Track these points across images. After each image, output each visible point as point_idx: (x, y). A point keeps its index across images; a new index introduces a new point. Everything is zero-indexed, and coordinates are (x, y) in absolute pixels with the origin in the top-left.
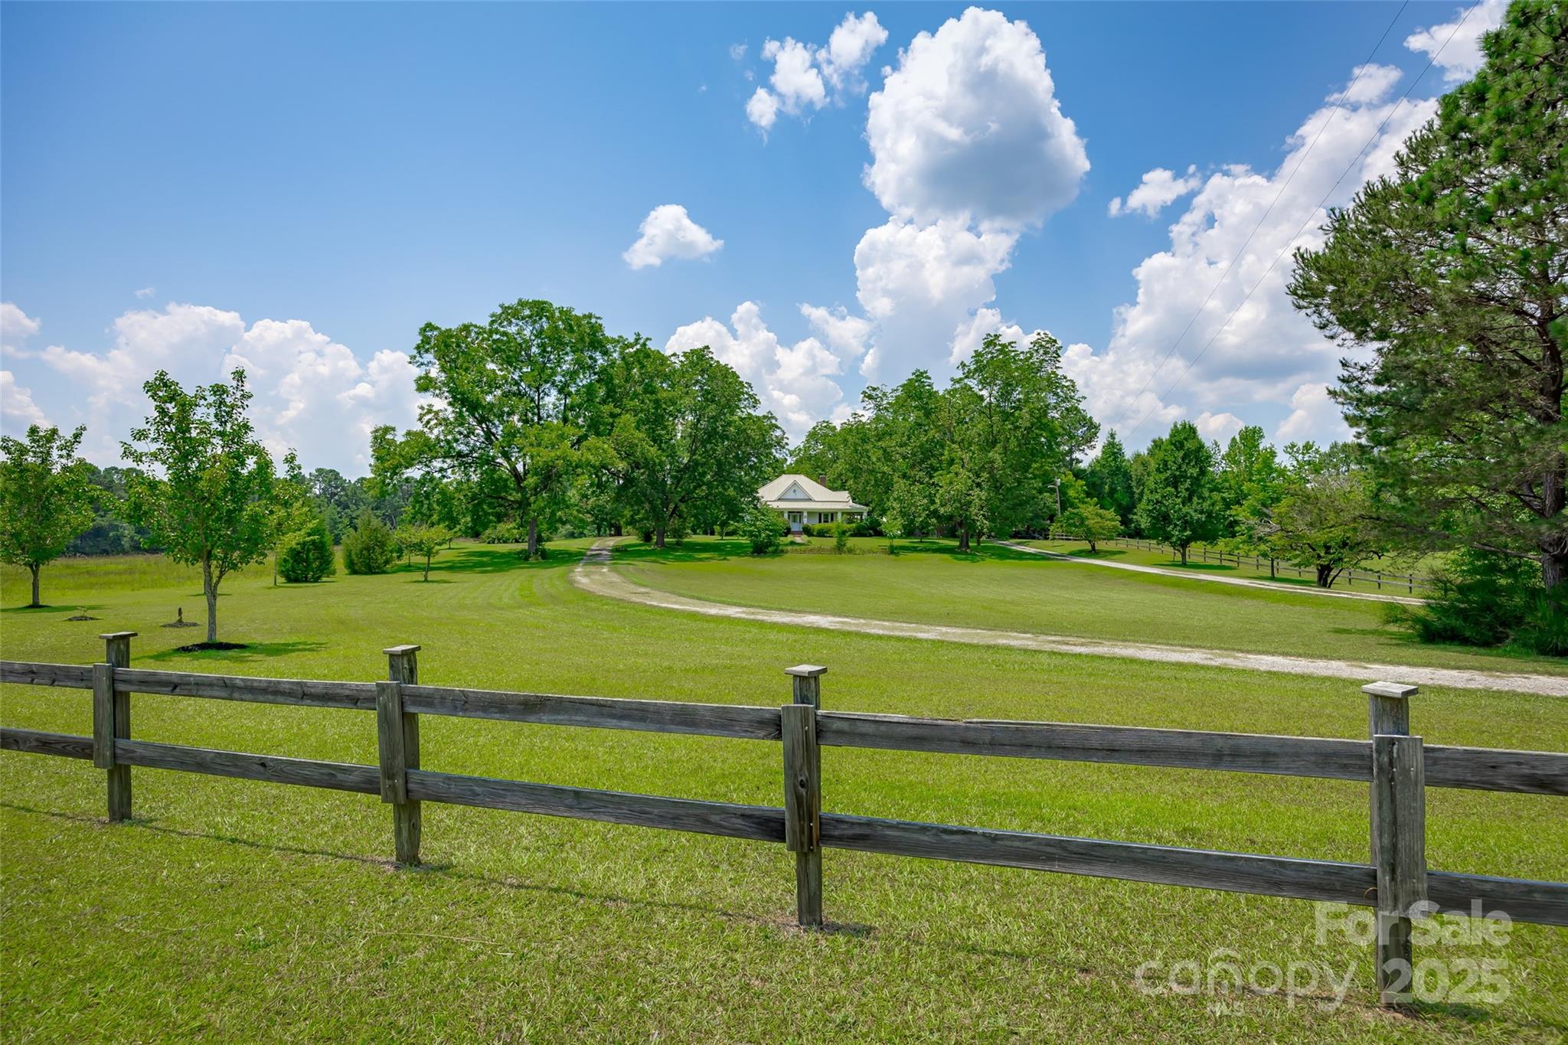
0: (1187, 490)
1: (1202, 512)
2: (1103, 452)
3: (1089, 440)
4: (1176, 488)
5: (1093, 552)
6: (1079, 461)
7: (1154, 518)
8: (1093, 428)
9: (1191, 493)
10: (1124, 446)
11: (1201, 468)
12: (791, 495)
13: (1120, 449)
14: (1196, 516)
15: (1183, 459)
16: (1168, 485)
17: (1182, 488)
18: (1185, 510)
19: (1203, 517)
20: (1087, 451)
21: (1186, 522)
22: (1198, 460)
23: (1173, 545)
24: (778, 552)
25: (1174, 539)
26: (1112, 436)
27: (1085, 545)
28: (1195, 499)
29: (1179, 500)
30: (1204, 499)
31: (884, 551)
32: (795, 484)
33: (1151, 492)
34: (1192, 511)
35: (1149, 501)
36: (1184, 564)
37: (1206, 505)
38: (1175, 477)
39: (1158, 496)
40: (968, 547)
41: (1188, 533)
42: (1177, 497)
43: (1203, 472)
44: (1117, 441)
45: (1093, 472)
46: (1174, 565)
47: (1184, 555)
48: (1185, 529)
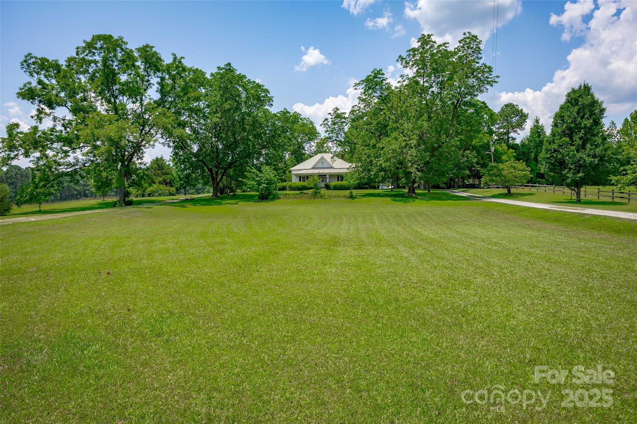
0: (581, 138)
1: (594, 157)
2: (531, 132)
3: (520, 125)
4: (571, 138)
5: (509, 195)
6: (514, 139)
7: (552, 164)
8: (523, 117)
9: (585, 142)
10: (545, 127)
11: (594, 120)
12: (320, 165)
13: (543, 130)
14: (588, 160)
15: (578, 113)
16: (565, 135)
17: (576, 138)
18: (578, 155)
19: (596, 161)
20: (519, 131)
21: (580, 166)
22: (592, 114)
23: (569, 186)
24: (276, 197)
25: (569, 181)
26: (537, 121)
27: (505, 191)
28: (588, 146)
29: (573, 148)
30: (597, 146)
31: (346, 197)
32: (322, 158)
33: (550, 144)
34: (585, 157)
35: (547, 150)
36: (579, 201)
37: (598, 151)
38: (570, 129)
39: (555, 146)
40: (414, 193)
41: (581, 174)
42: (571, 145)
43: (597, 123)
44: (540, 124)
45: (523, 145)
46: (570, 202)
47: (578, 194)
48: (579, 172)
